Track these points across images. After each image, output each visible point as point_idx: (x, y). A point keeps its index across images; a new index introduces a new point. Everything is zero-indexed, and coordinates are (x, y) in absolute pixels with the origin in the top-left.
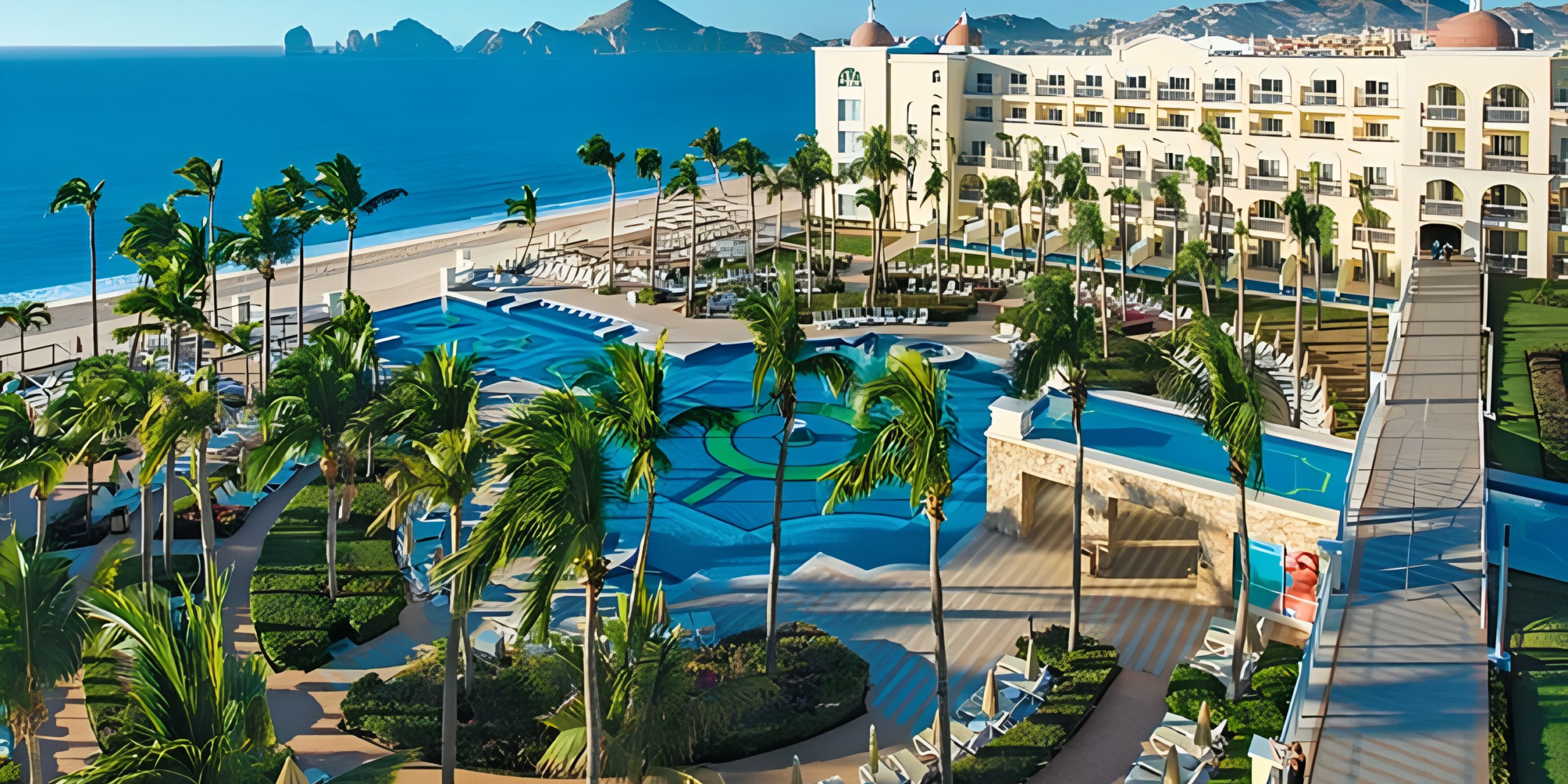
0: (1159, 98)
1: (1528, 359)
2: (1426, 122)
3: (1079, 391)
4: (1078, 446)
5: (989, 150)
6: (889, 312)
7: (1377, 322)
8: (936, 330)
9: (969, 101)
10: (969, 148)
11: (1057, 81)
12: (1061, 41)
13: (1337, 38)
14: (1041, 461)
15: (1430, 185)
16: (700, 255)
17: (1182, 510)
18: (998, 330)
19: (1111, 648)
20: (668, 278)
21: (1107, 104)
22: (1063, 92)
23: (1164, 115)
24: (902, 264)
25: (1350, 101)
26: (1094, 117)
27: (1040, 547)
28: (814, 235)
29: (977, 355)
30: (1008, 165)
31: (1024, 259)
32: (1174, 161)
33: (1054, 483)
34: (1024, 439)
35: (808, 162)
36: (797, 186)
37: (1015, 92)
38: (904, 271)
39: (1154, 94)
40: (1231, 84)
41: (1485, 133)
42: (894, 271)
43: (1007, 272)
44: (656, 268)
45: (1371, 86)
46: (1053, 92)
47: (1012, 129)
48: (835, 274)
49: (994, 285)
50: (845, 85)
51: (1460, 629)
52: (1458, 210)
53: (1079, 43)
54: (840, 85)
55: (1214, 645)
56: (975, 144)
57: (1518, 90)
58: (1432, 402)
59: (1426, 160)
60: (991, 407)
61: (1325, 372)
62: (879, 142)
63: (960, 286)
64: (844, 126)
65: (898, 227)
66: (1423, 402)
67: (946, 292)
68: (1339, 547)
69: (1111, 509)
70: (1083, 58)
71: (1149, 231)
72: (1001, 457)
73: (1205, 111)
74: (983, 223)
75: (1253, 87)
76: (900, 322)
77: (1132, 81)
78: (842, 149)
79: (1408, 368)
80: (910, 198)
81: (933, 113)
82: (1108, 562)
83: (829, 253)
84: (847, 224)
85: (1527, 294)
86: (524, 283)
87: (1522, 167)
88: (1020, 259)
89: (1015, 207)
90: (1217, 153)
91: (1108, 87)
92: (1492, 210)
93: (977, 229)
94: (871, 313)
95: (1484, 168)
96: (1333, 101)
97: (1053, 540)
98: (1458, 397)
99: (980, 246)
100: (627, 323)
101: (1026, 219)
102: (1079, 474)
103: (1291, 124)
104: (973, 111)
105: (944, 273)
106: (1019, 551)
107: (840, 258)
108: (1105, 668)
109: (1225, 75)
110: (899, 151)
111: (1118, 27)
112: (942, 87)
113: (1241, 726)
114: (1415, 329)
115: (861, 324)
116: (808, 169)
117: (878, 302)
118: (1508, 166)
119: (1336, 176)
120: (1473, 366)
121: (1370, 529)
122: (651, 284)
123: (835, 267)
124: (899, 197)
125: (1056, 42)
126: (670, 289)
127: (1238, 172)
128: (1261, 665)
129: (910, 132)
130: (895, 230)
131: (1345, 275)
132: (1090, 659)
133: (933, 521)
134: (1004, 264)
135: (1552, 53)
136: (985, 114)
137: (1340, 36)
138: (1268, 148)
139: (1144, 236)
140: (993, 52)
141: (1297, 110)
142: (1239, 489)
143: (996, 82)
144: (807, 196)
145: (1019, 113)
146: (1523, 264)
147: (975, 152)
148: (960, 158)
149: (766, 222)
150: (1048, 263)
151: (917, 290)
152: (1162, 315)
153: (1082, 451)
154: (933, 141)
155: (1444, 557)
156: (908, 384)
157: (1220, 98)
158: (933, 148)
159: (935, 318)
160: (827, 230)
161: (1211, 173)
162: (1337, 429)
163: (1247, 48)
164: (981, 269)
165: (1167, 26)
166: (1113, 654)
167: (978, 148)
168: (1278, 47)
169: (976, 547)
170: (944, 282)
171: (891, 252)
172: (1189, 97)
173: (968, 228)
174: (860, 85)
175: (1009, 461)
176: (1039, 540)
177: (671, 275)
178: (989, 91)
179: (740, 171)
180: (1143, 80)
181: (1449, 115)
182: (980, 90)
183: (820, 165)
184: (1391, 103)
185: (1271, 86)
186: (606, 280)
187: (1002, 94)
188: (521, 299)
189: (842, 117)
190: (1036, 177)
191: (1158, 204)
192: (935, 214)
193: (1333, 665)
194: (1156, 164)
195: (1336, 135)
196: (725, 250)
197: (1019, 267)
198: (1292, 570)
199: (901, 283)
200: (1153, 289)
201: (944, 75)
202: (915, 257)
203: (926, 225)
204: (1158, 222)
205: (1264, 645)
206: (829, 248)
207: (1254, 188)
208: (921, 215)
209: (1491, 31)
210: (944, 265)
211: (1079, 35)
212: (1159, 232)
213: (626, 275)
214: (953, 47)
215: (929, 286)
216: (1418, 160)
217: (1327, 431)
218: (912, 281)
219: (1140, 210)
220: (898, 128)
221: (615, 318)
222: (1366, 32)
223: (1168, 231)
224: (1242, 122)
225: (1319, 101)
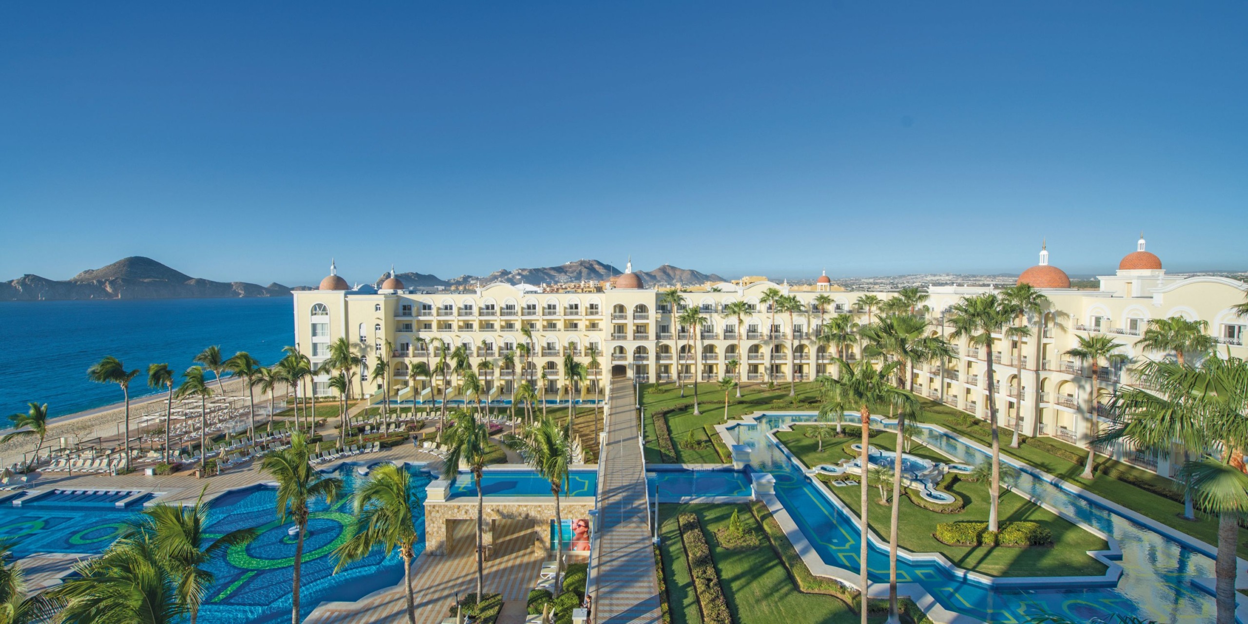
0: (501, 315)
1: (653, 417)
2: (614, 321)
3: (477, 470)
4: (479, 497)
5: (411, 348)
6: (354, 447)
7: (600, 410)
8: (385, 453)
9: (398, 321)
10: (399, 347)
11: (448, 308)
12: (443, 287)
13: (572, 285)
14: (456, 510)
15: (615, 349)
16: (209, 434)
17: (527, 516)
18: (422, 447)
19: (498, 595)
20: (180, 454)
21: (475, 319)
22: (451, 314)
23: (503, 323)
24: (361, 418)
25: (584, 313)
26: (468, 326)
27: (456, 557)
28: (299, 409)
29: (411, 462)
30: (422, 355)
31: (434, 405)
32: (508, 346)
33: (460, 521)
34: (446, 501)
35: (295, 364)
36: (287, 380)
37: (425, 314)
38: (362, 422)
39: (498, 313)
40: (534, 307)
41: (634, 324)
42: (356, 423)
43: (425, 414)
44: (170, 448)
45: (592, 306)
46: (446, 314)
47: (423, 335)
48: (315, 431)
49: (418, 422)
50: (315, 314)
51: (641, 533)
52: (625, 358)
53: (453, 288)
54: (312, 315)
55: (545, 575)
56: (402, 345)
57: (645, 306)
58: (624, 440)
59: (614, 338)
60: (426, 489)
61: (580, 436)
62: (343, 347)
63: (398, 426)
64: (316, 340)
65: (356, 397)
66: (619, 441)
67: (389, 431)
68: (596, 513)
69: (494, 527)
70: (461, 296)
71: (498, 382)
72: (433, 514)
73: (523, 321)
74: (408, 389)
75: (544, 308)
76: (362, 453)
77: (487, 307)
78: (315, 353)
79: (612, 428)
80: (363, 380)
81: (377, 329)
82: (492, 552)
83: (310, 419)
84: (321, 400)
85: (650, 390)
86: (35, 479)
87: (646, 338)
88: (431, 406)
89: (428, 378)
90: (529, 341)
91: (475, 310)
92: (637, 357)
93: (405, 392)
94: (342, 450)
95: (634, 339)
96: (577, 314)
97: (462, 551)
98: (630, 437)
99: (407, 402)
100: (144, 491)
101: (434, 384)
102: (480, 512)
103: (560, 325)
104: (401, 327)
105: (388, 420)
106: (447, 560)
107: (318, 421)
108: (497, 605)
109: (531, 303)
110: (355, 352)
111: (473, 280)
112: (381, 314)
113: (560, 608)
114: (614, 411)
115: (336, 458)
116: (294, 368)
117: (346, 443)
118: (642, 338)
119: (579, 348)
120: (634, 423)
121: (606, 501)
122: (165, 460)
123: (315, 427)
124: (356, 380)
125: (441, 288)
126: (184, 461)
127: (538, 349)
128: (566, 577)
129: (362, 340)
130: (354, 399)
131: (583, 392)
132: (489, 605)
133: (406, 559)
134: (422, 410)
135: (656, 290)
136: (408, 327)
137: (573, 284)
138: (551, 336)
139: (495, 386)
140: (411, 292)
141: (563, 318)
142: (555, 498)
143: (414, 310)
144: (294, 385)
145: (428, 326)
146: (648, 378)
147: (403, 349)
148: (394, 354)
149: (260, 406)
150: (449, 406)
151: (371, 433)
152: (507, 424)
153: (481, 499)
154: (377, 345)
155: (634, 506)
156: (389, 486)
157: (529, 314)
158: (377, 349)
159: (383, 446)
160: (307, 405)
161: (527, 350)
162: (587, 461)
163: (539, 290)
164: (410, 414)
165: (497, 279)
166: (499, 597)
167: (405, 347)
168: (548, 289)
169: (421, 566)
170: (388, 425)
171: (353, 411)
172: (515, 314)
173: (400, 393)
174: (327, 314)
175: (438, 515)
176: (455, 553)
177: (184, 451)
178: (410, 315)
179: (240, 374)
180: (493, 307)
181: (621, 317)
182: (405, 314)
183: (302, 364)
184: (600, 314)
185: (551, 307)
186: (123, 463)
187: (418, 316)
188: (33, 493)
189: (314, 334)
190: (441, 360)
191: (502, 368)
192: (380, 387)
193: (599, 566)
194: (501, 349)
195: (578, 329)
196: (229, 428)
197: (431, 410)
198: (575, 529)
199: (362, 430)
200: (502, 411)
201: (382, 307)
202: (368, 413)
203: (374, 393)
204: (502, 377)
205: (566, 567)
206: (311, 416)
207: (546, 356)
208: (371, 388)
209: (634, 281)
210: (387, 415)
211: (453, 284)
212: (503, 382)
213: (141, 457)
214: (386, 289)
215: (378, 429)
216: (610, 338)
217: (582, 462)
218: (368, 428)
219: (493, 372)
220: (354, 338)
221: (135, 490)
222: (583, 282)
223: (507, 382)
224: (539, 325)
225: (571, 314)
